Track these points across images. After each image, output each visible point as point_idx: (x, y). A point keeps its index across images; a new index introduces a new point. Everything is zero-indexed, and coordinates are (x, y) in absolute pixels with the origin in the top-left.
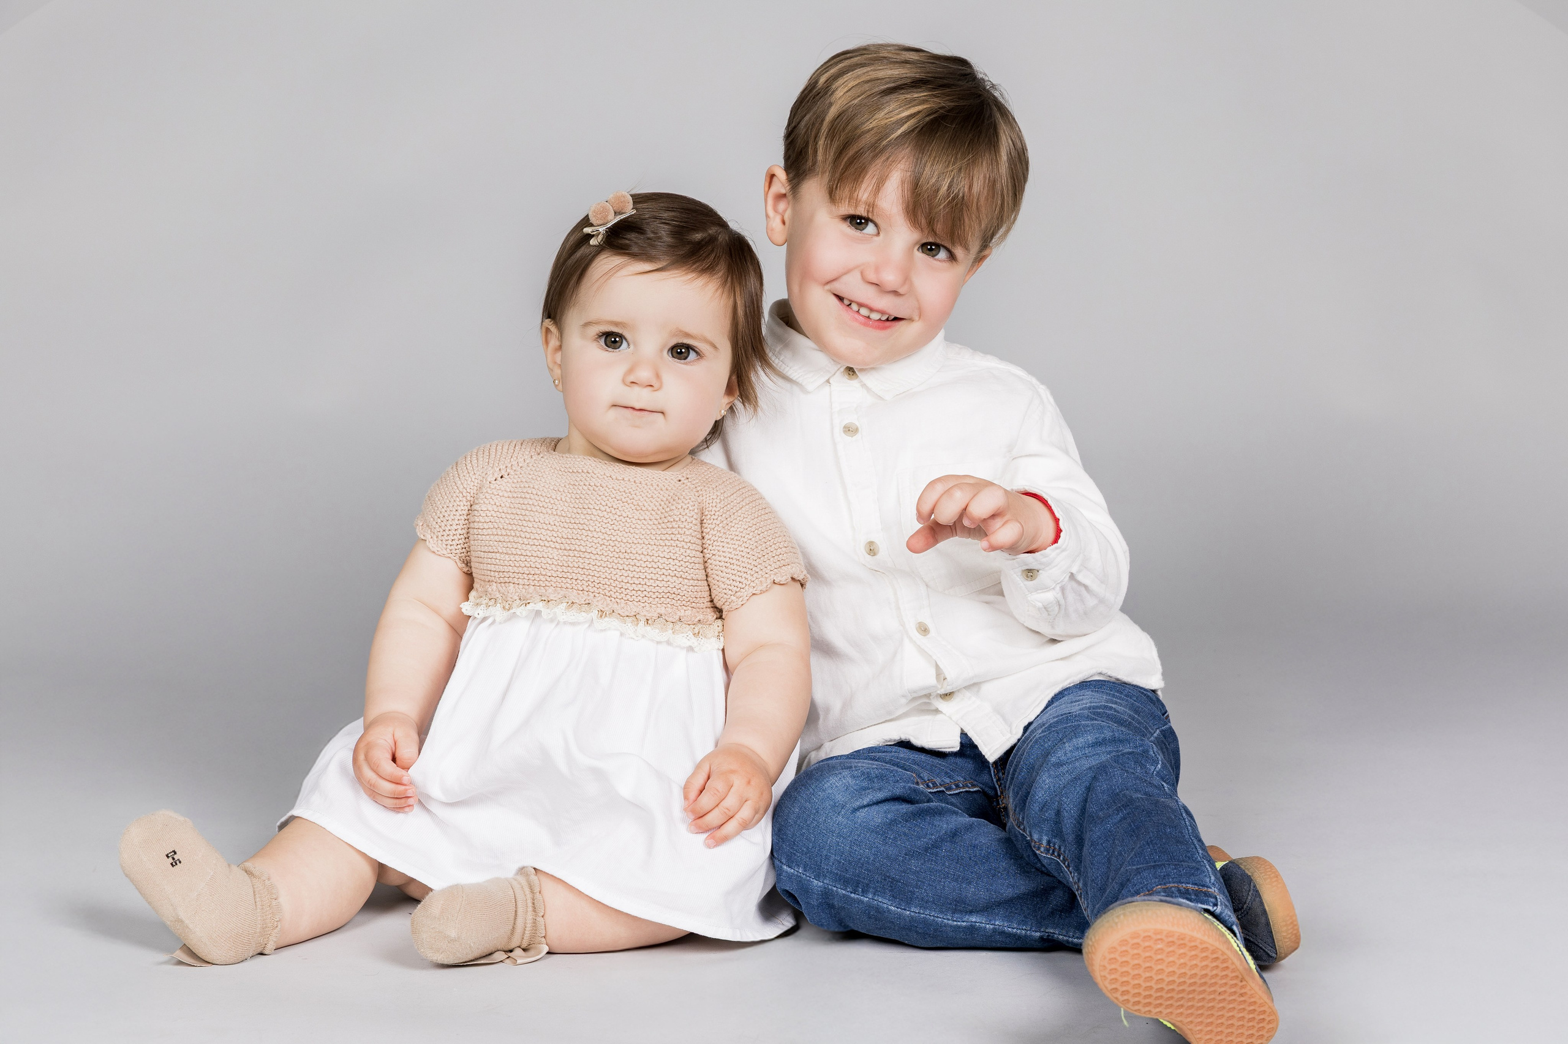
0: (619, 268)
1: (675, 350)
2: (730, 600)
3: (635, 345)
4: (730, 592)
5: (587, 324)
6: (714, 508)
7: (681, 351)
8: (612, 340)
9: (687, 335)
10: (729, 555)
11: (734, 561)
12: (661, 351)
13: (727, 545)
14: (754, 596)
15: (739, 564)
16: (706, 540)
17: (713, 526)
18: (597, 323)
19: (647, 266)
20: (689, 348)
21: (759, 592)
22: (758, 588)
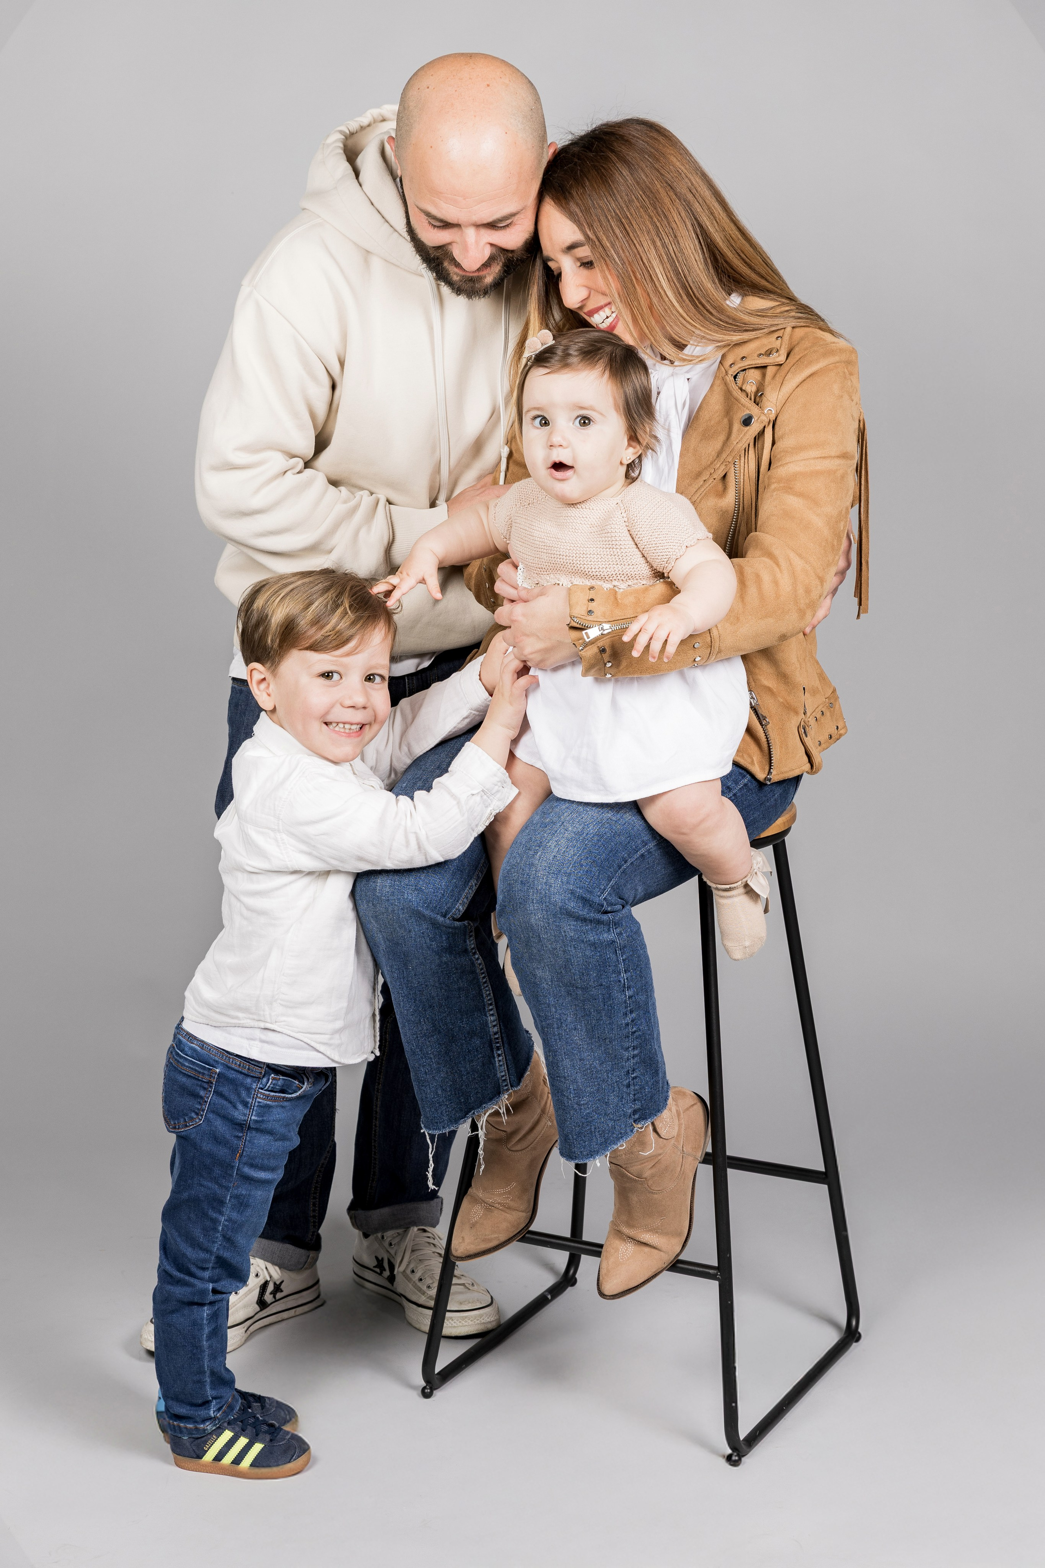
5: (525, 415)
12: (568, 422)
18: (529, 411)
22: (678, 555)
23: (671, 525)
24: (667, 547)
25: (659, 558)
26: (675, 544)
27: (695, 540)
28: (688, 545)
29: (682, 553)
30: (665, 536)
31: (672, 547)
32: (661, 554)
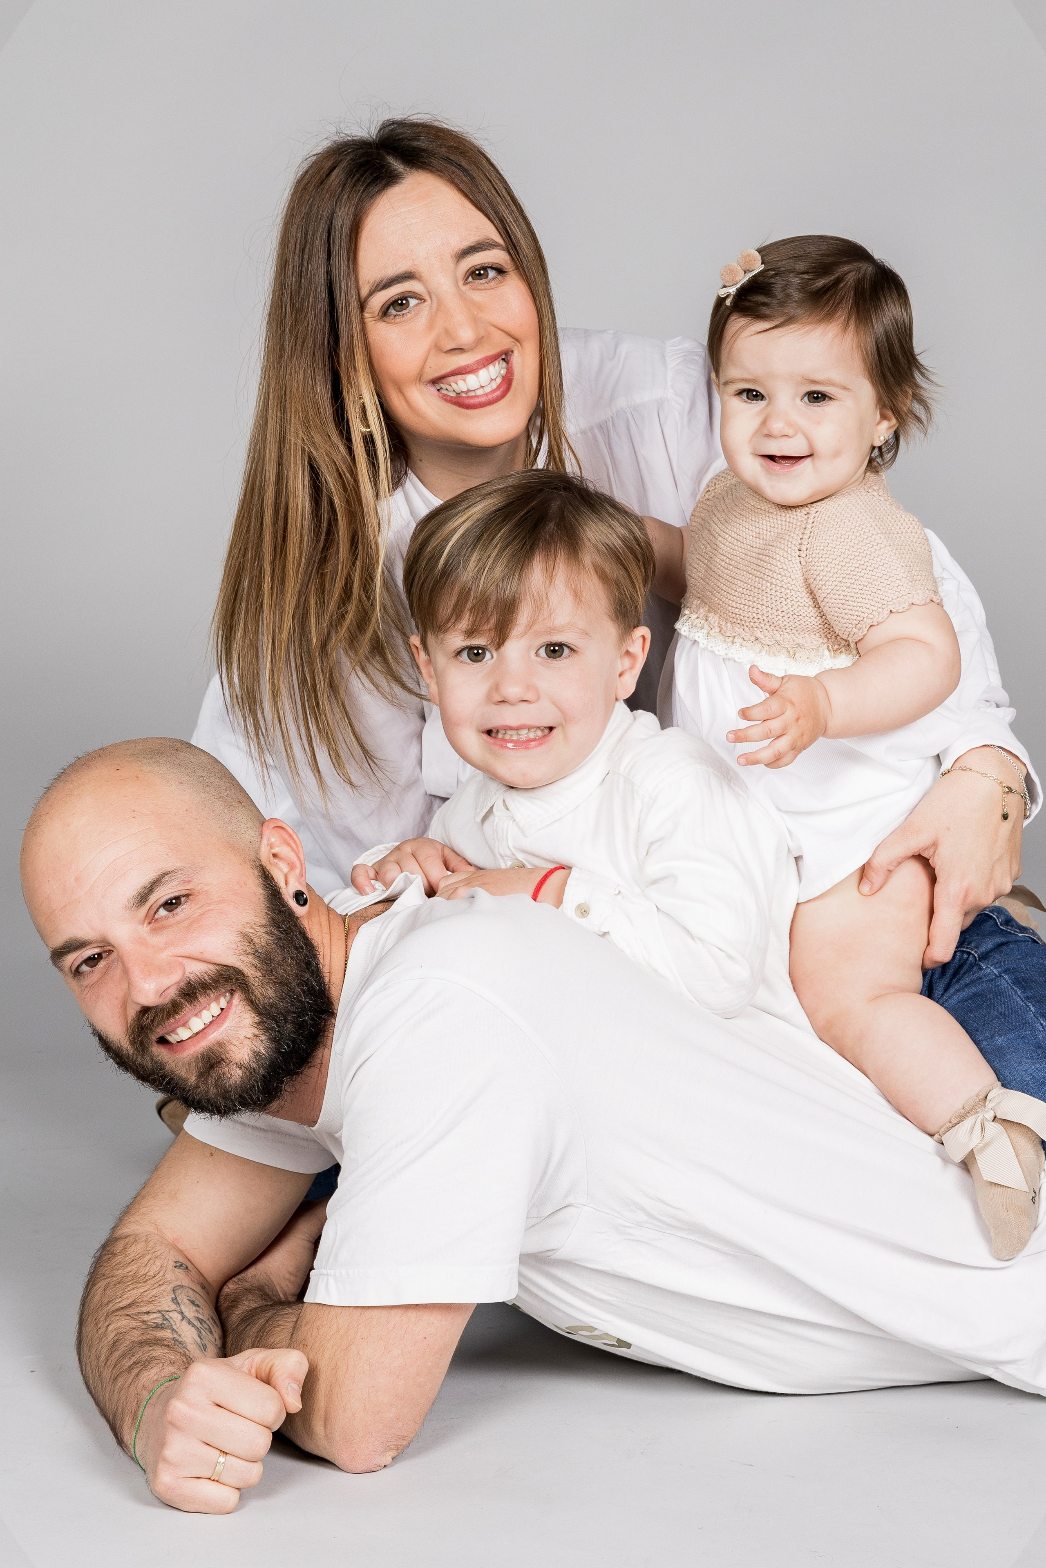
0: (743, 328)
1: (811, 395)
2: (852, 633)
3: (770, 398)
4: (851, 625)
5: (726, 384)
6: (822, 551)
7: (814, 397)
8: (752, 395)
9: (814, 382)
10: (843, 593)
11: (848, 598)
12: (799, 399)
13: (840, 584)
14: (872, 628)
15: (853, 600)
16: (818, 581)
17: (822, 568)
18: (741, 381)
19: (766, 325)
20: (823, 394)
21: (876, 624)
22: (875, 620)
23: (874, 574)
24: (861, 605)
25: (846, 617)
26: (874, 603)
27: (906, 606)
28: (894, 611)
29: (880, 620)
30: (861, 587)
31: (868, 606)
32: (850, 612)
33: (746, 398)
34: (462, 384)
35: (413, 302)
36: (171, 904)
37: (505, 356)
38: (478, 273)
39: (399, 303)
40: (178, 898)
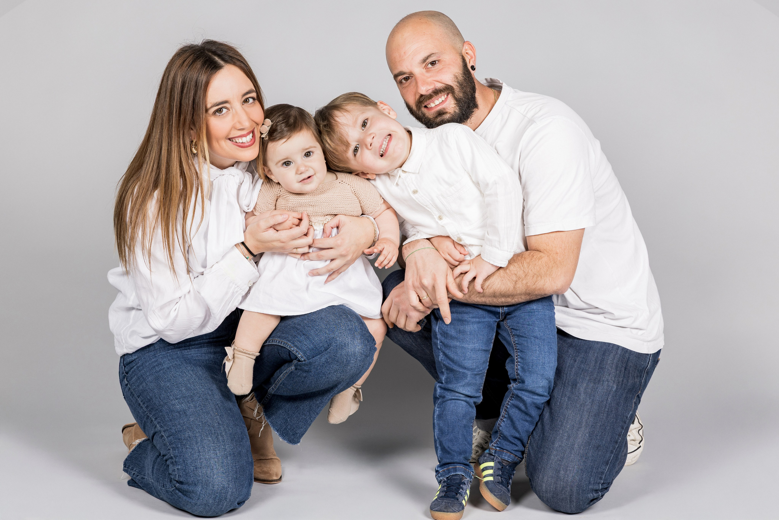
1: (306, 155)
3: (294, 162)
5: (277, 164)
7: (308, 154)
8: (287, 163)
9: (307, 149)
12: (302, 158)
18: (279, 162)
19: (284, 140)
20: (309, 152)
33: (286, 166)
34: (240, 140)
35: (225, 110)
36: (433, 63)
37: (253, 132)
38: (246, 101)
39: (220, 110)
40: (435, 61)
